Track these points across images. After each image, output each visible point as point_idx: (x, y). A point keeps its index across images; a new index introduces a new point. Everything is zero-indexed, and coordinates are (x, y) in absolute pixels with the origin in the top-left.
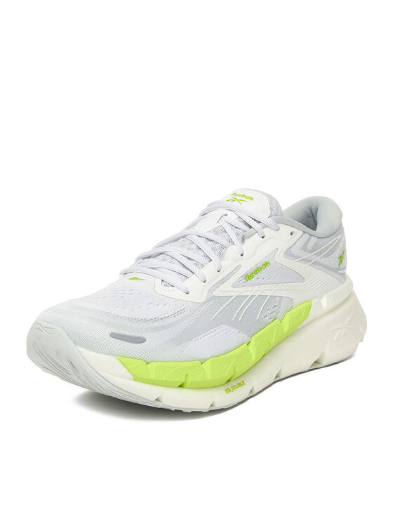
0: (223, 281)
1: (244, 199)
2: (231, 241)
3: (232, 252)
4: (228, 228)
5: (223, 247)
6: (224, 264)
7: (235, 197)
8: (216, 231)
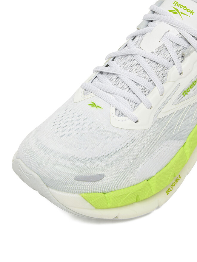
0: (165, 103)
1: (185, 12)
2: (172, 60)
3: (173, 72)
4: (169, 46)
5: (165, 69)
6: (166, 86)
7: (176, 7)
8: (158, 51)
